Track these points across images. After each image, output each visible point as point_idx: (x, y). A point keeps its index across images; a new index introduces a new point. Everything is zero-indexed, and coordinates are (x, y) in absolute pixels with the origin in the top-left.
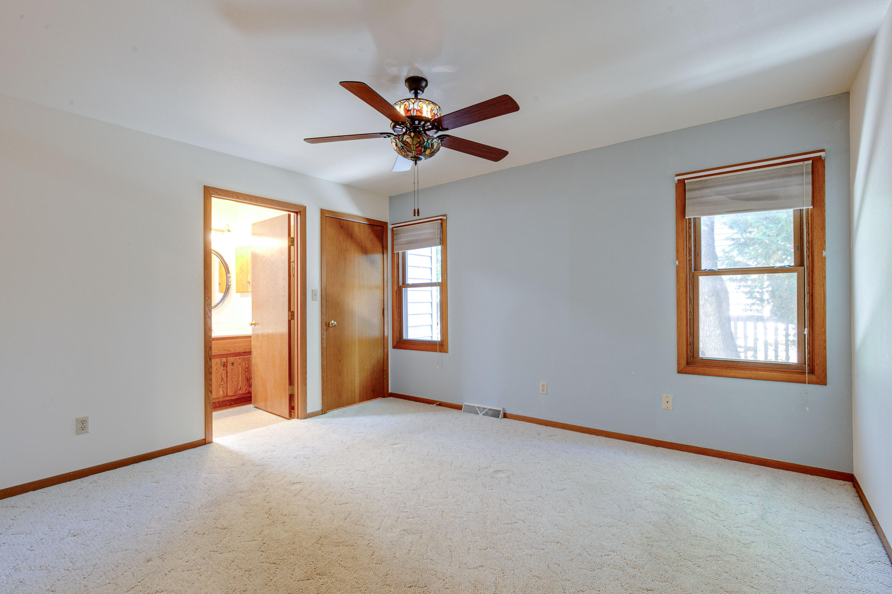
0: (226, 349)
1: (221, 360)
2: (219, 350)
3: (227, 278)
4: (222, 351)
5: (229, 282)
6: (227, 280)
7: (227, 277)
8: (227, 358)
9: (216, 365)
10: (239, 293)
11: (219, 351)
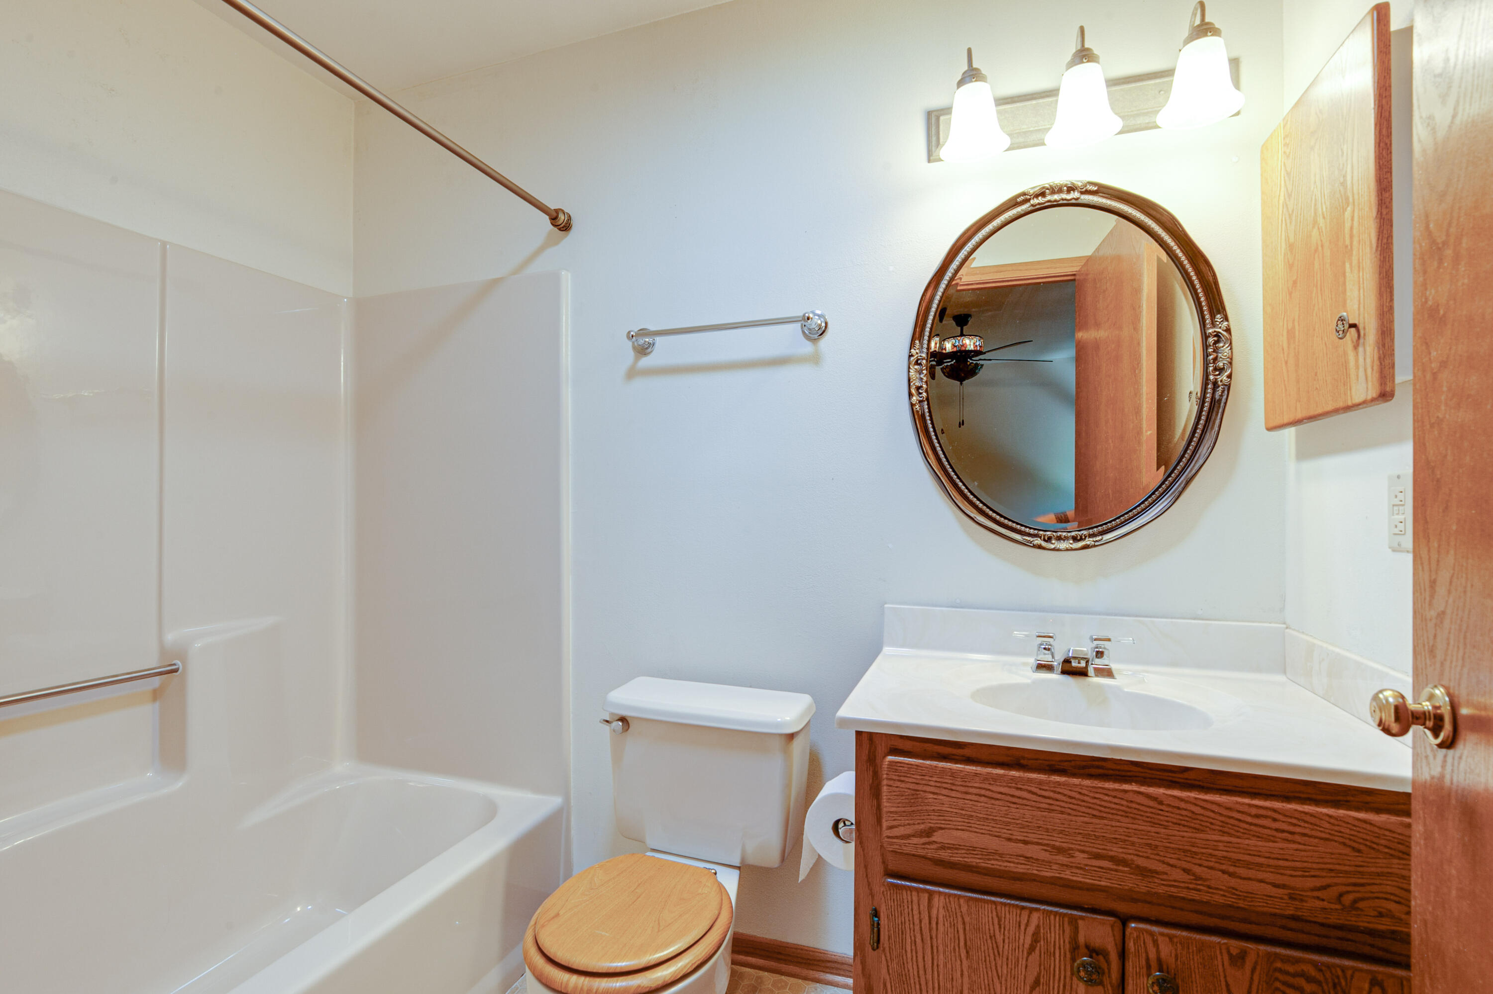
0: (1116, 850)
1: (1073, 921)
2: (1060, 850)
3: (1205, 346)
4: (1080, 858)
5: (1221, 370)
6: (1206, 355)
7: (1205, 337)
8: (1124, 921)
9: (1032, 949)
10: (1291, 432)
11: (1062, 859)
